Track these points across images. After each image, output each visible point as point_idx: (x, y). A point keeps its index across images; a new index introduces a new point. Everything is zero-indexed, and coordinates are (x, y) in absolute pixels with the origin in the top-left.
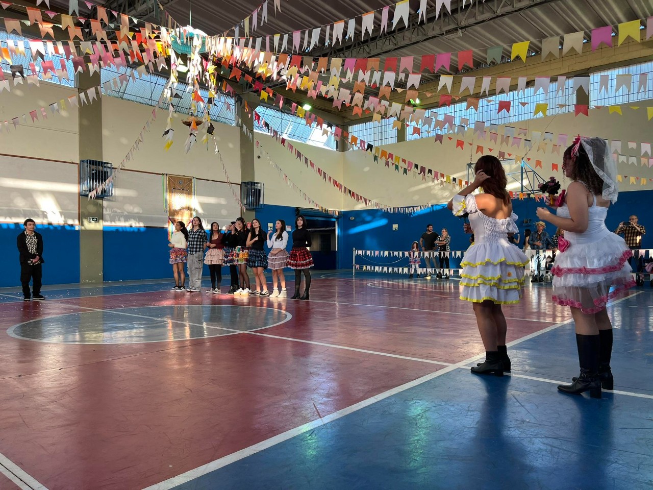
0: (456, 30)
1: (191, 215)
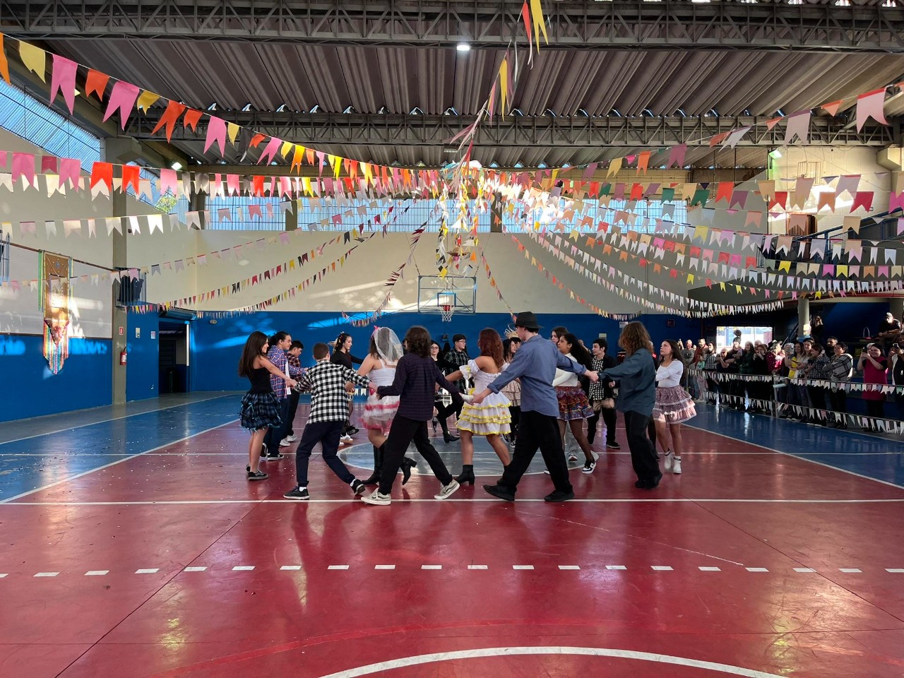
1: (67, 319)
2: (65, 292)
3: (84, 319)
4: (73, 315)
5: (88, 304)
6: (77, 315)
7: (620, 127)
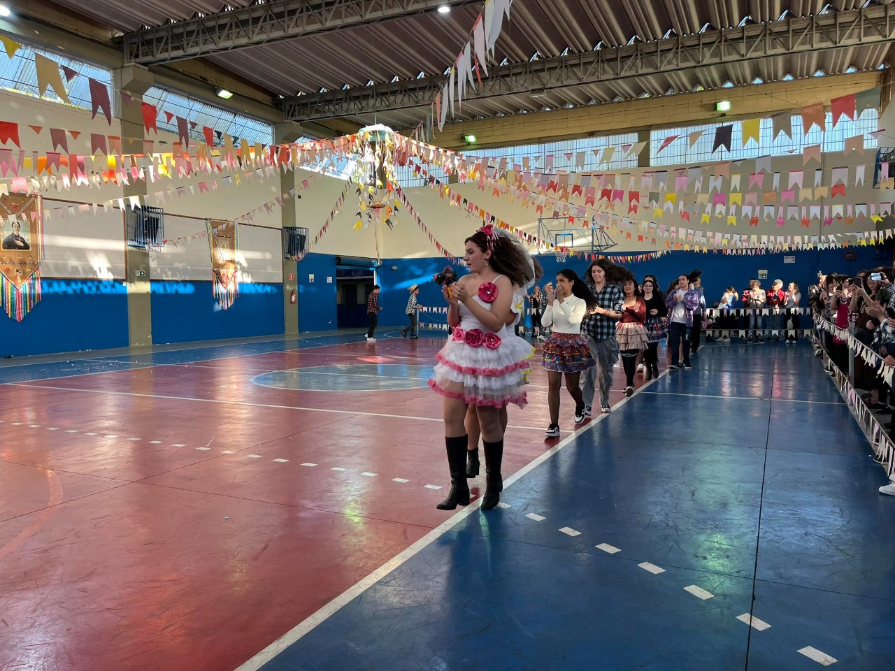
0: (541, 90)
1: (236, 268)
2: (232, 247)
3: (251, 268)
4: (241, 265)
5: (256, 255)
6: (245, 264)
7: (714, 43)
